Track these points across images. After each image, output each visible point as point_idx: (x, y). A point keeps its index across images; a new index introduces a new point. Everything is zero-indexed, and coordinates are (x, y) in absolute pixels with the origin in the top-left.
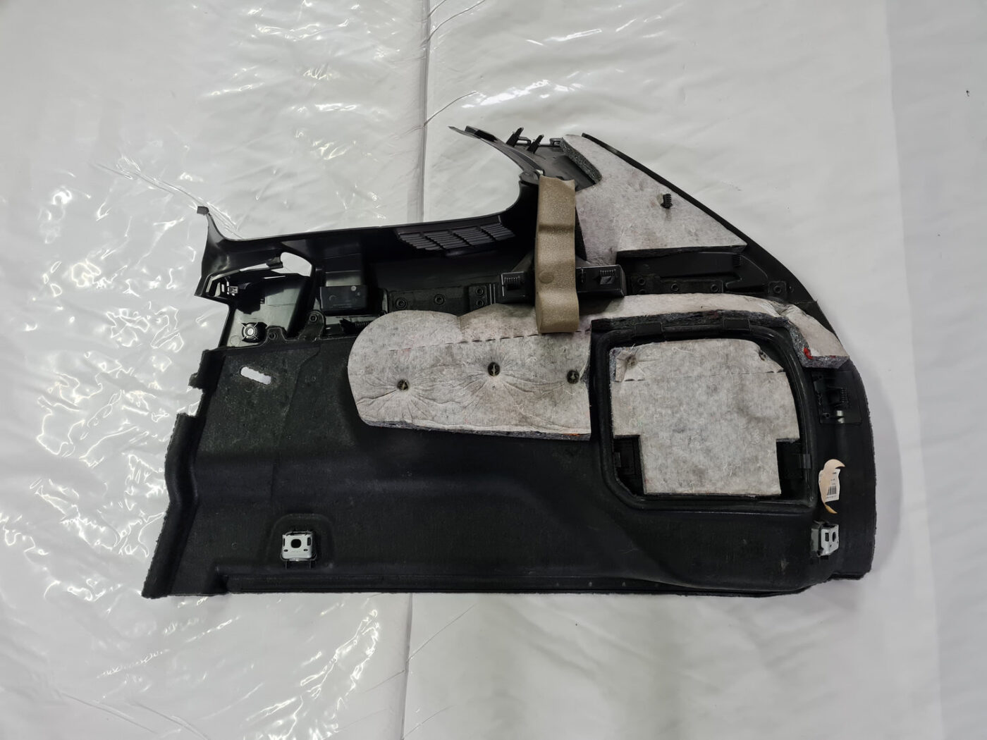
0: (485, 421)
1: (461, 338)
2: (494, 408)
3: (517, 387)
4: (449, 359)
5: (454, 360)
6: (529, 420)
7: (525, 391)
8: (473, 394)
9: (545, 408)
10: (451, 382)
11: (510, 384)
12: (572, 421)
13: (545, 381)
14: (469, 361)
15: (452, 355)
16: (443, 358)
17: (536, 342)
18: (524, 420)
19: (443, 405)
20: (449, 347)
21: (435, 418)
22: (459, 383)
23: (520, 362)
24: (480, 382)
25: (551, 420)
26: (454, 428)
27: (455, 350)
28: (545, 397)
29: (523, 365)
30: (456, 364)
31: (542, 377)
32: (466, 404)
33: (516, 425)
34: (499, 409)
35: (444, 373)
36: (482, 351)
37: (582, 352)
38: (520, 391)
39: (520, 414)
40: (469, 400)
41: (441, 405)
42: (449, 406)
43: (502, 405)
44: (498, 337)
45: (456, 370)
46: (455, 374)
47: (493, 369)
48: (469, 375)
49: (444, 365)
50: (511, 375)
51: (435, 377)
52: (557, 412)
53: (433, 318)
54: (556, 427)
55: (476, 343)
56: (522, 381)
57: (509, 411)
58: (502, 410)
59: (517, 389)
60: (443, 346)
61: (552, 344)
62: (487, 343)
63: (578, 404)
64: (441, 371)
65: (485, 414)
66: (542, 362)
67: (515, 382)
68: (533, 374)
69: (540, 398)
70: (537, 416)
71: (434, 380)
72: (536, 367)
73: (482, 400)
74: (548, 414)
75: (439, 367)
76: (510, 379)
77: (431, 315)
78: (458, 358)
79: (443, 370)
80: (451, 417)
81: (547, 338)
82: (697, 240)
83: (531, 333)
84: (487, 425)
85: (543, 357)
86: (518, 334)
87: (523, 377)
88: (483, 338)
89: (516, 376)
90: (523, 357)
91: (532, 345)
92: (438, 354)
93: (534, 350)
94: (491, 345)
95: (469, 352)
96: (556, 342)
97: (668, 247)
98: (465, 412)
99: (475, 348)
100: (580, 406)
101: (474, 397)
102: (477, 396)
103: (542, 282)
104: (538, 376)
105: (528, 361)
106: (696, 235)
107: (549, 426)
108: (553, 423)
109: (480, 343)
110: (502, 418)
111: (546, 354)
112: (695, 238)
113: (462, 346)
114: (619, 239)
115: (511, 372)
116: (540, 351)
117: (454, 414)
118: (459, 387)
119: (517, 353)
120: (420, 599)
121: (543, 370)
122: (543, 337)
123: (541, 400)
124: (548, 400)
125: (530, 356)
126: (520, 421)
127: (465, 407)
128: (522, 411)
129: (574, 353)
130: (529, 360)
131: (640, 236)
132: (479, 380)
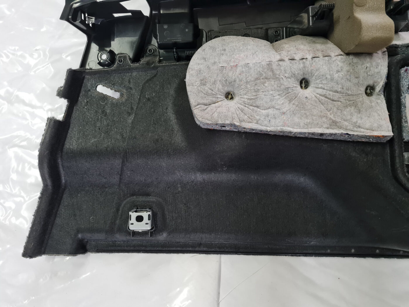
0: (302, 124)
1: (278, 57)
2: (308, 114)
3: (326, 97)
4: (270, 73)
5: (274, 74)
6: (338, 124)
7: (333, 100)
8: (290, 102)
9: (351, 115)
10: (271, 92)
11: (321, 95)
12: (376, 125)
13: (350, 92)
14: (287, 75)
15: (272, 71)
16: (265, 73)
17: (342, 60)
18: (334, 123)
19: (266, 111)
20: (270, 64)
21: (259, 122)
22: (278, 93)
23: (329, 77)
24: (295, 93)
25: (358, 124)
26: (275, 130)
27: (274, 67)
28: (350, 106)
29: (332, 79)
30: (276, 78)
31: (348, 90)
32: (284, 110)
33: (328, 128)
34: (312, 115)
35: (266, 85)
36: (297, 68)
37: (381, 69)
38: (329, 100)
39: (330, 119)
40: (287, 107)
41: (263, 111)
42: (270, 111)
43: (315, 112)
44: (309, 57)
45: (276, 83)
46: (276, 86)
47: (304, 83)
48: (287, 87)
49: (266, 78)
50: (321, 88)
51: (259, 88)
52: (362, 118)
53: (252, 43)
54: (362, 130)
55: (293, 62)
56: (331, 93)
57: (321, 117)
58: (315, 116)
59: (327, 99)
60: (264, 63)
61: (356, 63)
62: (301, 62)
63: (378, 112)
64: (264, 83)
65: (301, 119)
66: (348, 77)
67: (325, 93)
68: (340, 86)
69: (346, 107)
70: (344, 120)
71: (257, 91)
72: (343, 81)
73: (297, 108)
74: (354, 119)
75: (262, 80)
76: (320, 91)
77: (251, 40)
78: (278, 73)
79: (265, 82)
80: (273, 121)
81: (351, 57)
83: (337, 54)
84: (304, 127)
85: (349, 73)
86: (326, 54)
87: (331, 89)
88: (297, 57)
89: (326, 88)
90: (331, 72)
91: (339, 63)
92: (261, 69)
93: (341, 67)
94: (304, 63)
95: (286, 68)
96: (359, 61)
98: (284, 117)
99: (291, 65)
100: (380, 113)
101: (291, 105)
102: (294, 104)
103: (357, 6)
104: (345, 88)
105: (336, 76)
107: (356, 129)
108: (359, 127)
109: (295, 61)
110: (315, 122)
111: (351, 70)
113: (281, 63)
115: (320, 86)
116: (346, 68)
117: (275, 118)
118: (278, 97)
119: (326, 69)
121: (348, 84)
122: (347, 57)
123: (348, 108)
124: (353, 108)
125: (338, 71)
126: (331, 125)
127: (284, 113)
128: (332, 117)
129: (374, 70)
130: (337, 75)
132: (295, 91)
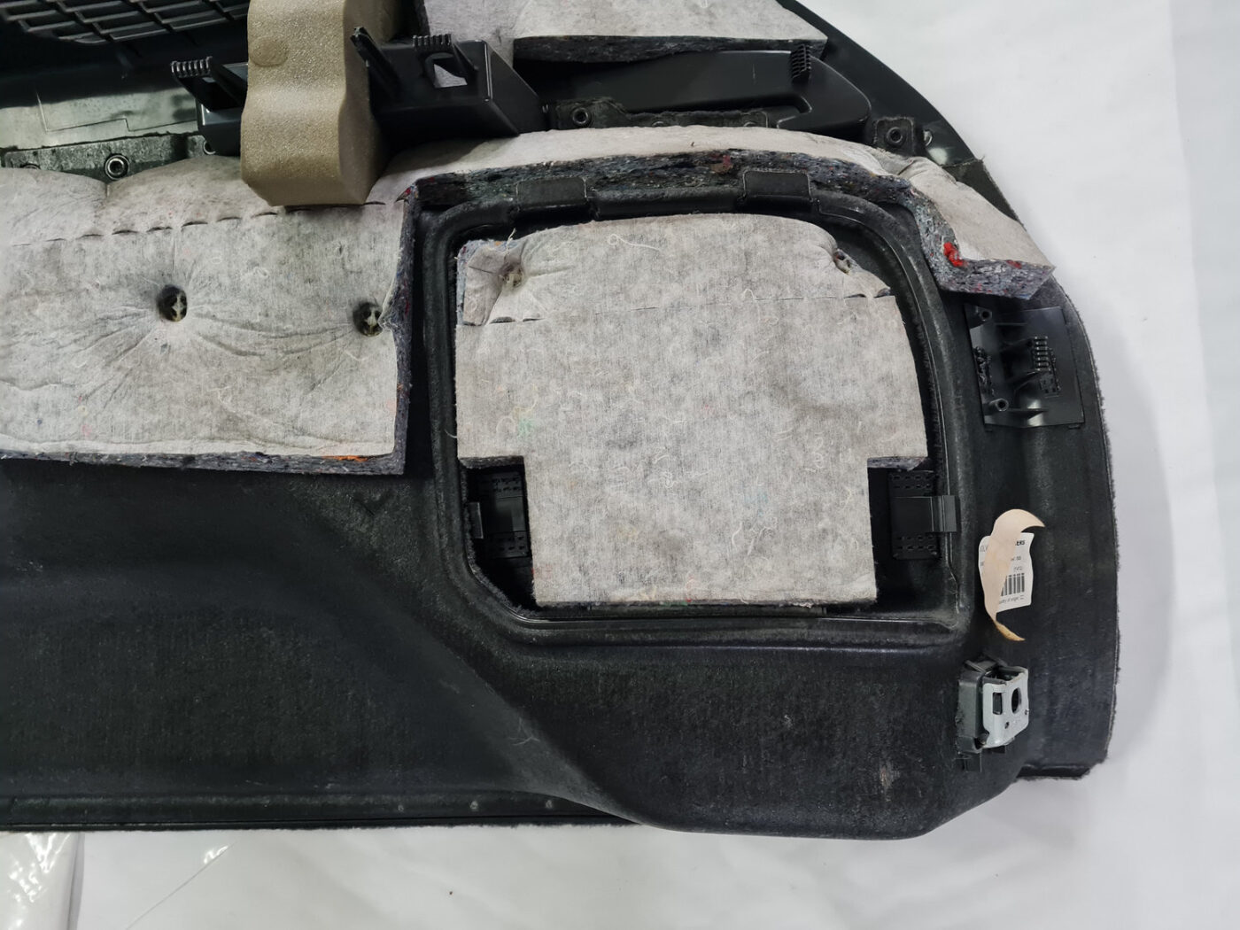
0: (133, 431)
1: (87, 226)
2: (158, 397)
3: (220, 344)
4: (51, 278)
5: (63, 280)
6: (241, 425)
7: (240, 353)
8: (108, 364)
9: (286, 395)
10: (53, 335)
11: (206, 337)
12: (350, 424)
13: (289, 327)
14: (101, 280)
15: (57, 268)
16: (36, 276)
17: (270, 231)
18: (230, 424)
19: (34, 394)
20: (53, 249)
21: (11, 427)
22: (72, 336)
23: (226, 281)
24: (130, 335)
25: (299, 424)
26: (55, 450)
27: (67, 256)
28: (288, 367)
29: (235, 290)
30: (68, 290)
31: (282, 318)
32: (87, 389)
33: (212, 439)
34: (172, 400)
35: (37, 312)
36: (139, 257)
37: (383, 253)
38: (228, 353)
39: (222, 410)
40: (97, 378)
41: (27, 394)
42: (46, 394)
43: (180, 390)
44: (177, 222)
45: (68, 305)
46: (65, 315)
47: (169, 303)
48: (101, 316)
49: (38, 293)
50: (207, 316)
51: (16, 323)
52: (314, 404)
53: (34, 185)
54: (309, 440)
55: (123, 238)
56: (234, 329)
57: (194, 404)
58: (177, 403)
59: (221, 350)
60: (38, 247)
61: (308, 237)
62: (150, 238)
63: (371, 384)
64: (30, 309)
65: (135, 412)
66: (281, 279)
67: (215, 331)
68: (258, 309)
69: (274, 371)
70: (265, 413)
71: (13, 332)
72: (267, 293)
73: (129, 379)
74: (293, 408)
75: (26, 299)
76: (205, 325)
77: (31, 178)
78: (73, 274)
79: (35, 305)
80: (50, 422)
81: (297, 218)
82: (711, 23)
83: (261, 209)
84: (138, 439)
85: (285, 268)
86: (229, 213)
87: (234, 318)
88: (142, 226)
89: (219, 316)
90: (234, 267)
91: (258, 238)
92: (26, 265)
93: (264, 250)
94: (157, 242)
95: (102, 259)
96: (319, 231)
97: (641, 34)
98: (83, 410)
99: (117, 248)
100: (376, 388)
101: (111, 370)
102: (119, 369)
103: (257, 64)
104: (273, 314)
105: (246, 277)
106: (711, 14)
107: (291, 439)
108: (303, 432)
109: (131, 237)
110: (175, 421)
111: (292, 260)
112: (707, 19)
113: (86, 244)
114: (519, 11)
115: (207, 308)
116: (278, 253)
117: (58, 413)
118: (73, 347)
119: (220, 258)
120: (102, 845)
121: (285, 302)
122: (287, 218)
123: (278, 374)
124: (295, 373)
125: (254, 264)
126: (221, 429)
127: (85, 398)
128: (227, 403)
129: (363, 257)
130: (250, 274)
131: (572, 9)
132: (130, 329)
